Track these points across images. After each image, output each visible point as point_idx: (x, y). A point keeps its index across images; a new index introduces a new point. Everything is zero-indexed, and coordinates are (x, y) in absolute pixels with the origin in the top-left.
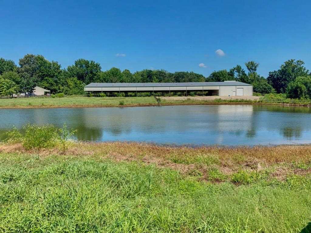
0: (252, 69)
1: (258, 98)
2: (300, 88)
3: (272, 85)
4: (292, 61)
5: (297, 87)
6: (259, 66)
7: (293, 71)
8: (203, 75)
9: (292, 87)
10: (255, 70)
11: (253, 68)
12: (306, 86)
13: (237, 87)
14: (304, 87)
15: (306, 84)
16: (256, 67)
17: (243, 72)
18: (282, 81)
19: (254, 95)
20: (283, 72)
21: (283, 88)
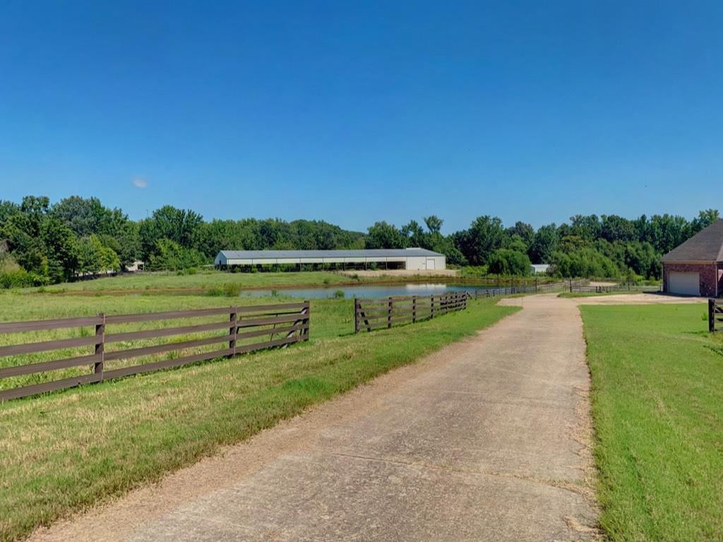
0: (435, 228)
1: (453, 273)
2: (502, 263)
3: (461, 251)
4: (487, 218)
5: (499, 261)
6: (444, 223)
7: (488, 231)
8: (340, 227)
9: (493, 261)
10: (439, 229)
11: (436, 226)
12: (508, 260)
13: (428, 258)
14: (505, 262)
15: (507, 258)
16: (439, 224)
17: (421, 230)
18: (475, 245)
19: (447, 268)
20: (475, 232)
21: (477, 256)
